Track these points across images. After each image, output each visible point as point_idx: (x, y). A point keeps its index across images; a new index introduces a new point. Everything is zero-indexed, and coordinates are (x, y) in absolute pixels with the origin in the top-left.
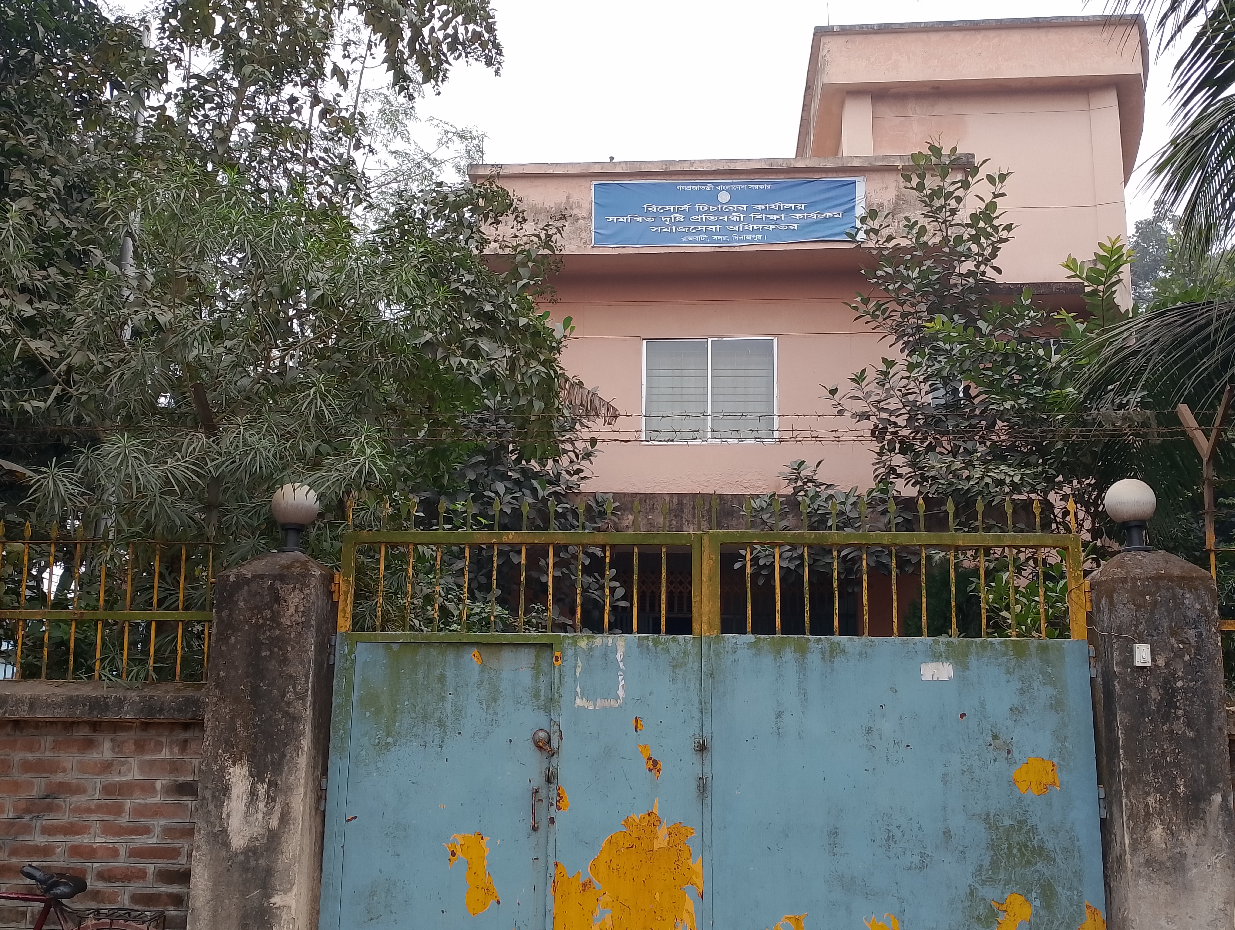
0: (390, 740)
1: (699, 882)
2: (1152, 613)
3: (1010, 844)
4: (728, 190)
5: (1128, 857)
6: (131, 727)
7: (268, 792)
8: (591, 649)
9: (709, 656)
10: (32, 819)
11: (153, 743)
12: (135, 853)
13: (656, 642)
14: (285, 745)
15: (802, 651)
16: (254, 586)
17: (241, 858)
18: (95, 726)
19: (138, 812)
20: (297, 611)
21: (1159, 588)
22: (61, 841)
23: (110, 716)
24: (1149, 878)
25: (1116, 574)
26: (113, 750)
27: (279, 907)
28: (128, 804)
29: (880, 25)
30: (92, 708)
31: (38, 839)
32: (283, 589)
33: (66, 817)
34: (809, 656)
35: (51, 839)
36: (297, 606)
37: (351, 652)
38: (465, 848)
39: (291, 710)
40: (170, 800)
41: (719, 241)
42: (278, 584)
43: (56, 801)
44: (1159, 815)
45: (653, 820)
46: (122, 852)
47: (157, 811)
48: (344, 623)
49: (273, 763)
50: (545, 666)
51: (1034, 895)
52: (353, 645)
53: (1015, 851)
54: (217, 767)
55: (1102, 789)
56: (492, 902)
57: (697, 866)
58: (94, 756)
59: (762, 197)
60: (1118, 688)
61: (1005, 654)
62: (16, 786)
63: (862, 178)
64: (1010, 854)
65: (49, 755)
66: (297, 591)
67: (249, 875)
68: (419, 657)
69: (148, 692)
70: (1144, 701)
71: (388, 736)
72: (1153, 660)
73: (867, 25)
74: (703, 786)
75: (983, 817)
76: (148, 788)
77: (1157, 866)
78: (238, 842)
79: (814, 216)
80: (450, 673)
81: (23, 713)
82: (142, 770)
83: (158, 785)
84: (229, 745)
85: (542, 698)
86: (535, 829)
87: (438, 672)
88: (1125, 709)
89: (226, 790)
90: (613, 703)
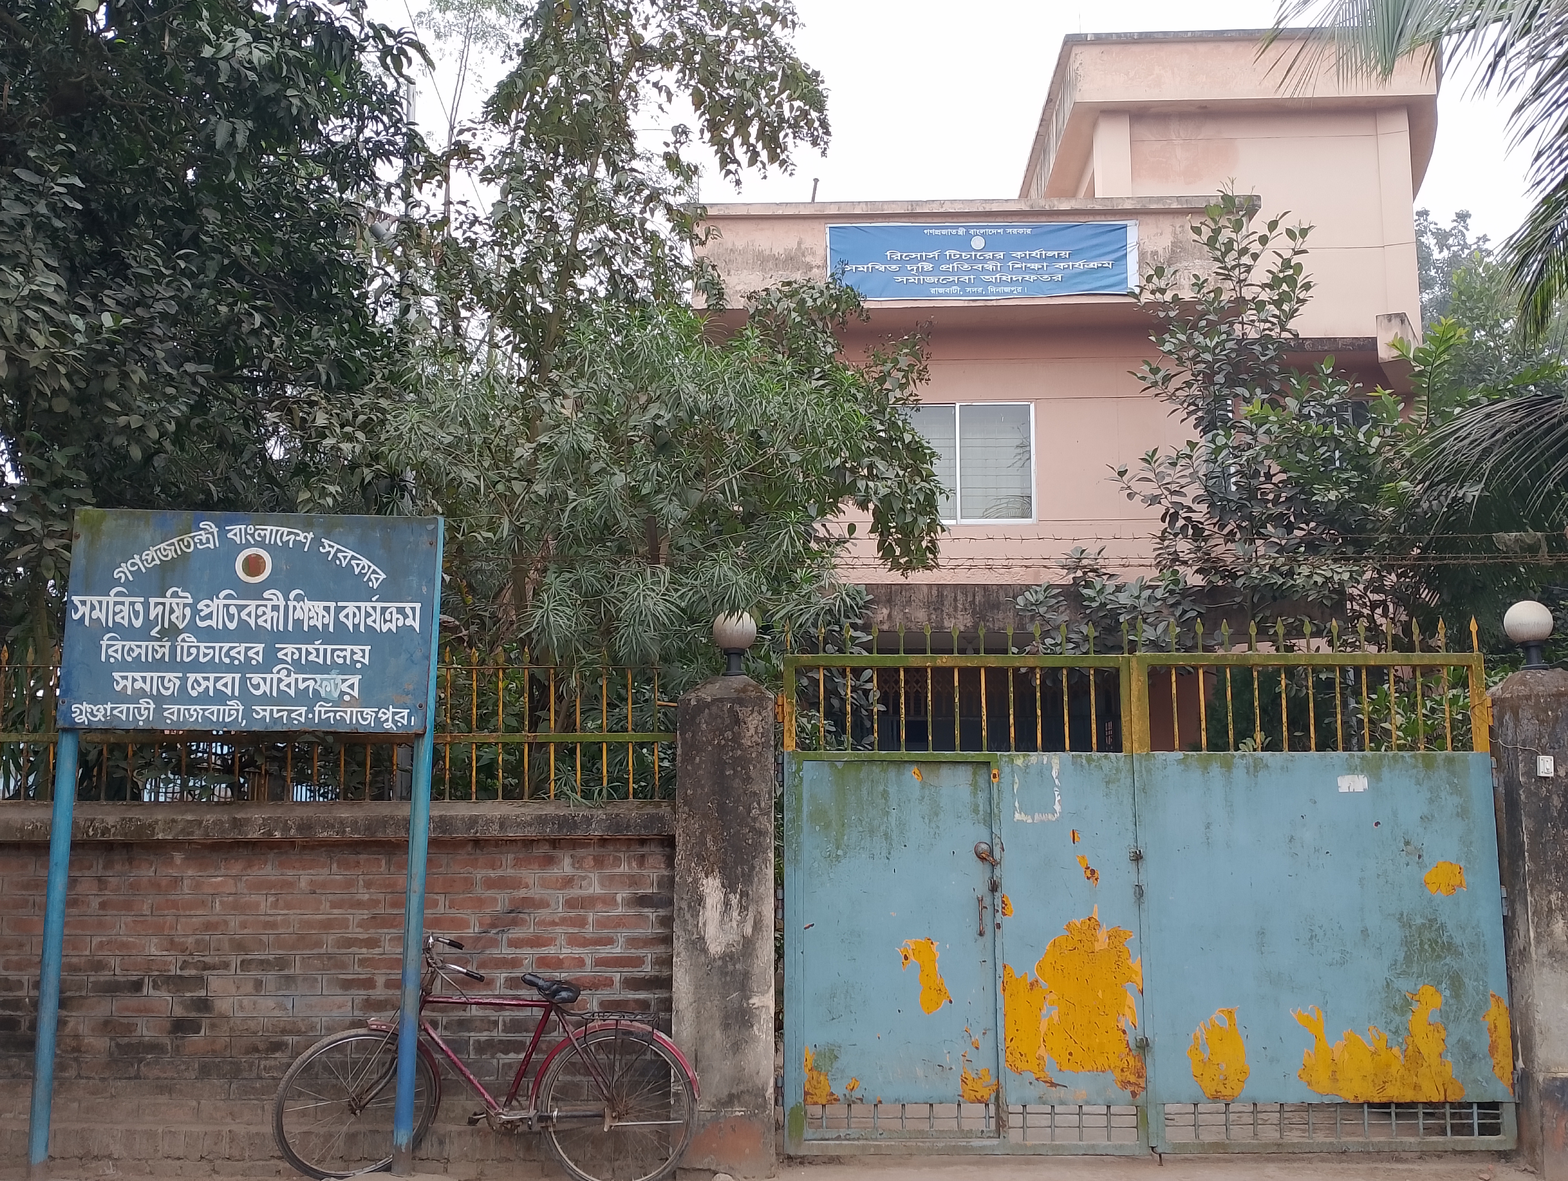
0: (840, 852)
1: (1138, 979)
2: (1554, 728)
3: (1422, 941)
4: (983, 235)
5: (1533, 948)
6: (589, 844)
7: (740, 902)
8: (1027, 767)
9: (1141, 772)
10: (497, 933)
11: (611, 858)
12: (601, 962)
13: (1089, 760)
14: (754, 857)
15: (1228, 766)
16: (714, 709)
17: (720, 963)
18: (555, 843)
19: (601, 924)
20: (756, 732)
21: (1560, 705)
22: (528, 954)
23: (579, 833)
24: (1552, 967)
25: (1518, 691)
26: (573, 865)
27: (758, 1008)
28: (591, 917)
29: (1140, 34)
30: (561, 827)
31: (507, 952)
32: (742, 712)
33: (532, 930)
34: (1234, 771)
35: (518, 951)
36: (756, 728)
37: (799, 770)
38: (916, 952)
39: (757, 825)
40: (632, 912)
41: (974, 294)
42: (737, 708)
43: (521, 915)
44: (1561, 910)
45: (1093, 924)
46: (588, 962)
47: (619, 923)
48: (790, 743)
49: (743, 875)
50: (982, 782)
51: (1444, 985)
52: (799, 764)
53: (1426, 947)
54: (691, 880)
55: (1504, 890)
56: (945, 1002)
57: (1135, 964)
58: (555, 872)
59: (1021, 242)
60: (1523, 797)
61: (1415, 767)
62: (480, 903)
63: (1133, 222)
64: (1422, 950)
65: (510, 872)
66: (756, 714)
67: (728, 979)
68: (862, 775)
69: (610, 809)
70: (1547, 808)
71: (838, 848)
72: (1555, 770)
73: (1125, 34)
74: (1140, 892)
75: (1398, 916)
76: (609, 901)
77: (1558, 956)
78: (715, 948)
79: (1080, 265)
80: (892, 790)
81: (494, 831)
82: (603, 885)
83: (619, 898)
84: (701, 859)
85: (981, 813)
86: (981, 934)
87: (881, 788)
88: (1529, 816)
89: (700, 900)
90: (1050, 816)
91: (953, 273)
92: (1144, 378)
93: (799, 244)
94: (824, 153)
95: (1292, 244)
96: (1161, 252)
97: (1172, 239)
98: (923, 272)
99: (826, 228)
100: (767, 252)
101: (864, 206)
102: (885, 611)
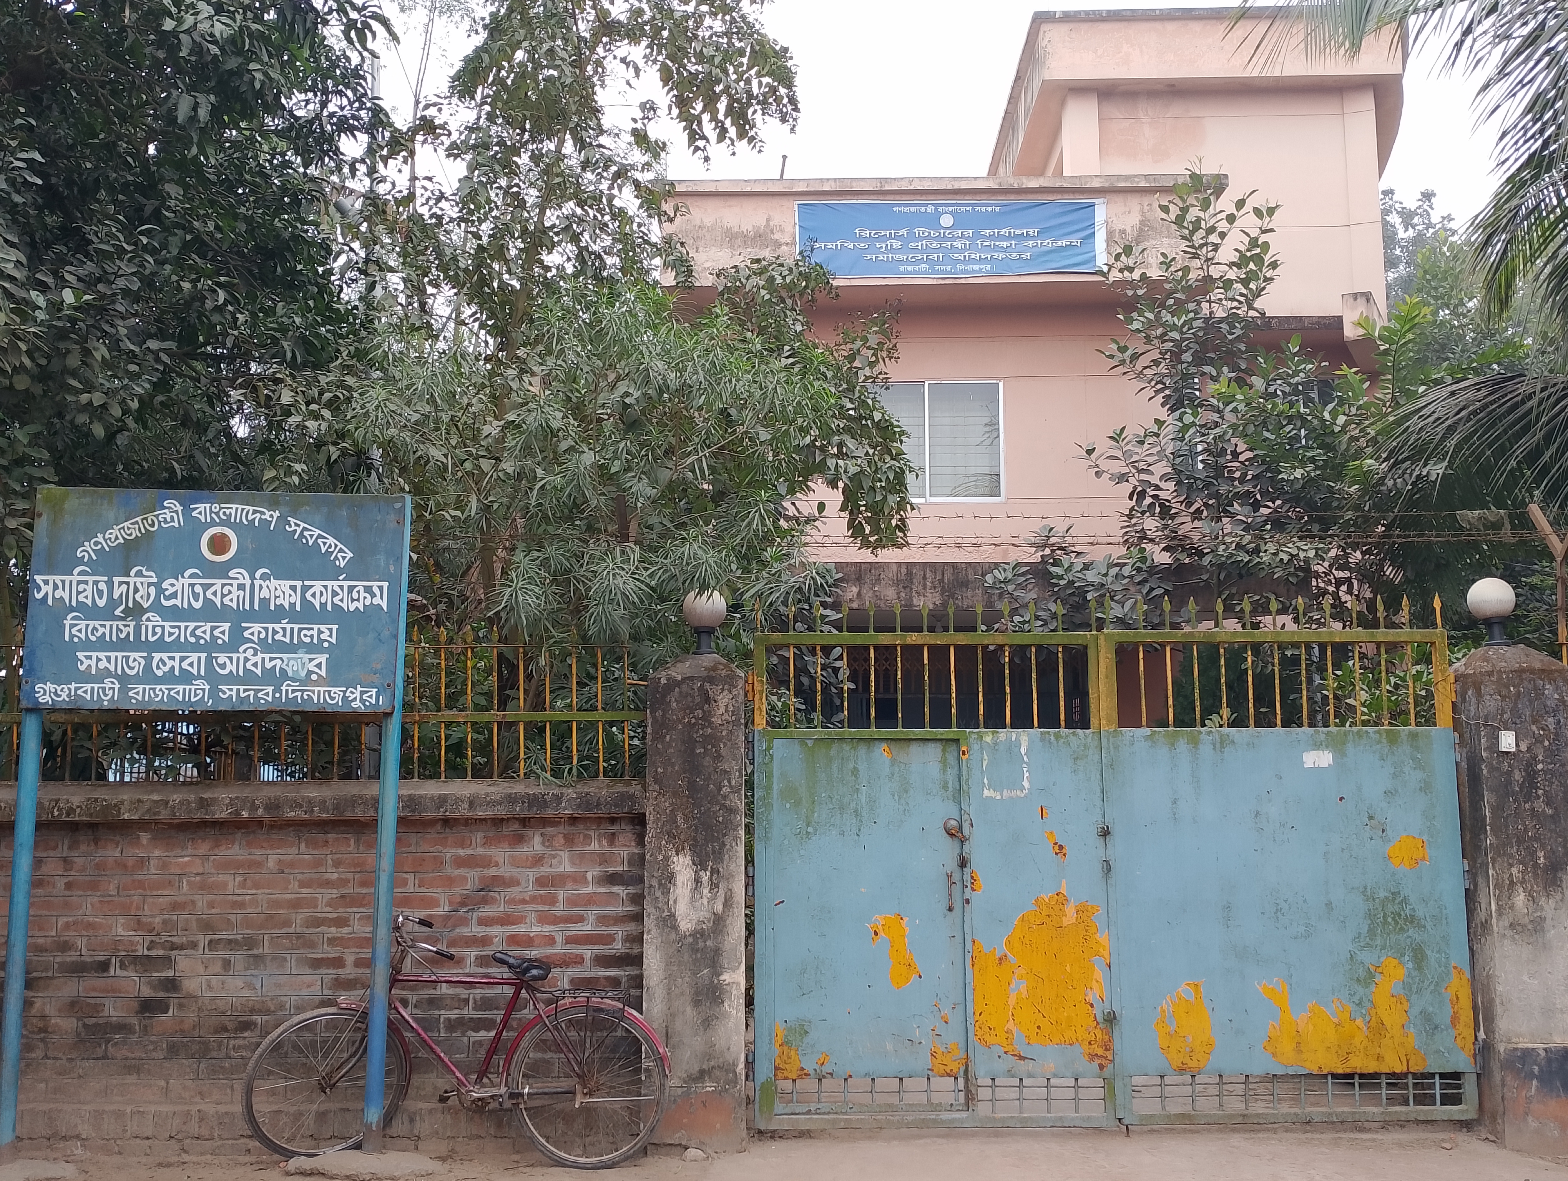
0: (810, 829)
1: (1106, 954)
2: (1516, 703)
3: (1385, 914)
4: (951, 213)
5: (1494, 921)
6: (559, 822)
7: (711, 879)
8: (996, 743)
9: (1108, 748)
10: (468, 912)
11: (582, 836)
12: (571, 940)
13: (1058, 737)
14: (724, 835)
15: (1195, 742)
16: (684, 688)
17: (691, 940)
18: (525, 822)
19: (572, 902)
20: (727, 711)
21: (1522, 680)
22: (497, 931)
23: (549, 812)
24: (1513, 939)
25: (1481, 667)
26: (543, 844)
27: (728, 984)
28: (561, 895)
29: (1109, 11)
30: (530, 806)
31: (475, 930)
32: (713, 690)
33: (502, 908)
34: (1201, 746)
35: (488, 929)
36: (727, 706)
37: (769, 748)
38: (886, 928)
39: (728, 802)
40: (602, 890)
41: (942, 272)
42: (707, 686)
43: (491, 894)
44: (1522, 883)
45: (1061, 899)
46: (559, 939)
47: (589, 900)
48: (760, 721)
49: (714, 852)
50: (951, 759)
51: (1407, 958)
52: (770, 741)
53: (1390, 920)
54: (661, 857)
55: (1466, 863)
56: (915, 977)
57: (1103, 937)
58: (525, 850)
59: (990, 220)
60: (1485, 772)
61: (1379, 742)
62: (450, 881)
63: (1102, 200)
64: (1385, 922)
65: (480, 851)
66: (726, 692)
67: (699, 955)
68: (833, 752)
69: (580, 788)
70: (1508, 783)
71: (808, 826)
72: (1517, 745)
73: (1094, 11)
74: (1107, 867)
75: (1361, 890)
76: (579, 879)
77: (1519, 928)
78: (686, 925)
79: (1048, 243)
80: (862, 767)
81: (464, 811)
82: (573, 864)
83: (589, 876)
84: (671, 836)
85: (951, 789)
86: (950, 909)
87: (851, 766)
88: (1491, 790)
89: (671, 878)
90: (1019, 793)
91: (922, 251)
92: (1111, 357)
93: (768, 221)
94: (792, 130)
95: (1259, 222)
96: (1129, 230)
97: (1140, 217)
98: (892, 250)
99: (794, 204)
100: (736, 229)
101: (833, 184)
102: (855, 590)
